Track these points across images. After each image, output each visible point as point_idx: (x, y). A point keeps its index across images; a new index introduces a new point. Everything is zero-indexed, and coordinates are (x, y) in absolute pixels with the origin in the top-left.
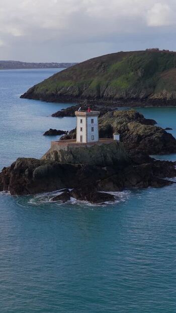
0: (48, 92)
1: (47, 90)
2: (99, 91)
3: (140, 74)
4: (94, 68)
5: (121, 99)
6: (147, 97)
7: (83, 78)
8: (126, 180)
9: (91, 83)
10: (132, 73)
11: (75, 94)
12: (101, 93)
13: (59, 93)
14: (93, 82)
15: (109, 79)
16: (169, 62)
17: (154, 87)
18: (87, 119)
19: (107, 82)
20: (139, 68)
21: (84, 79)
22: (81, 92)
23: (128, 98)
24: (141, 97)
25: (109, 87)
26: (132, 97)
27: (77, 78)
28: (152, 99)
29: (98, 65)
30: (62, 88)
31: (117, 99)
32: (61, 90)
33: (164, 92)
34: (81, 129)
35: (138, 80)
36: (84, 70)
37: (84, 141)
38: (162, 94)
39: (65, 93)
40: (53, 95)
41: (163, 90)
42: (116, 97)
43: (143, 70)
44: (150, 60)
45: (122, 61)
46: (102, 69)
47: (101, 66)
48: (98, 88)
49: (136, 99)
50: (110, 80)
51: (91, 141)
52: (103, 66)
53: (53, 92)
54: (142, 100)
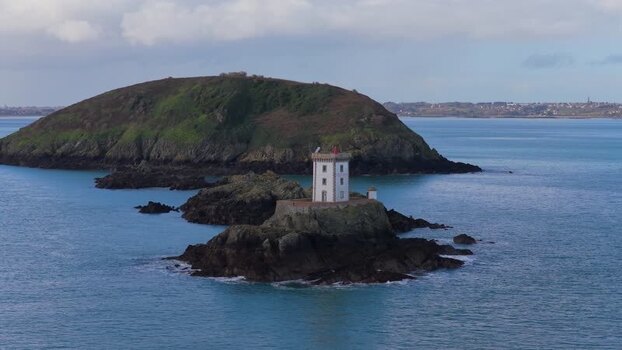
0: (35, 152)
1: (34, 148)
2: (140, 149)
3: (220, 117)
4: (124, 107)
5: (187, 162)
6: (234, 160)
7: (105, 125)
8: (406, 258)
9: (121, 134)
10: (203, 117)
11: (91, 153)
12: (146, 151)
13: (59, 151)
14: (128, 131)
15: (159, 126)
16: (270, 97)
17: (248, 142)
18: (335, 165)
19: (156, 131)
20: (217, 107)
21: (108, 127)
22: (104, 152)
23: (200, 162)
24: (225, 158)
25: (161, 141)
26: (207, 158)
27: (92, 125)
28: (246, 163)
29: (132, 101)
30: (64, 144)
31: (179, 163)
32: (63, 148)
33: (269, 149)
34: (324, 181)
35: (217, 128)
36: (103, 111)
37: (330, 199)
38: (264, 153)
39: (71, 152)
40: (47, 156)
41: (265, 146)
42: (176, 158)
43: (226, 110)
44: (235, 92)
45: (179, 95)
46: (141, 109)
47: (138, 102)
48: (139, 142)
49: (216, 162)
50: (162, 129)
51: (341, 200)
52: (142, 103)
53: (48, 151)
54: (227, 164)
